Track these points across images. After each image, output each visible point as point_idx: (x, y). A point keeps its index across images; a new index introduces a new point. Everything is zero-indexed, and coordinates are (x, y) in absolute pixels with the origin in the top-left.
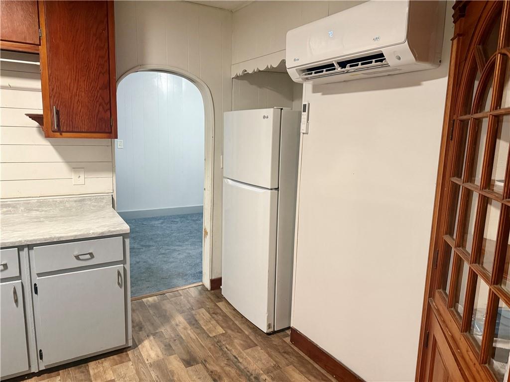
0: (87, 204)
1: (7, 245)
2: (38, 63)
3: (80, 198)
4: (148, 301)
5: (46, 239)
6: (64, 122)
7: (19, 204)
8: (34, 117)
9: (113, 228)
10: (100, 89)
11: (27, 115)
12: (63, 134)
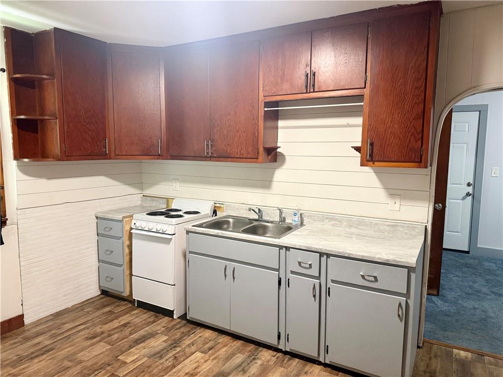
0: (399, 230)
1: (313, 250)
2: (362, 104)
3: (394, 224)
4: (459, 354)
5: (339, 253)
6: (377, 153)
7: (343, 219)
8: (358, 149)
9: (400, 258)
10: (413, 119)
11: (352, 147)
12: (375, 163)
